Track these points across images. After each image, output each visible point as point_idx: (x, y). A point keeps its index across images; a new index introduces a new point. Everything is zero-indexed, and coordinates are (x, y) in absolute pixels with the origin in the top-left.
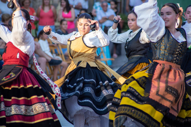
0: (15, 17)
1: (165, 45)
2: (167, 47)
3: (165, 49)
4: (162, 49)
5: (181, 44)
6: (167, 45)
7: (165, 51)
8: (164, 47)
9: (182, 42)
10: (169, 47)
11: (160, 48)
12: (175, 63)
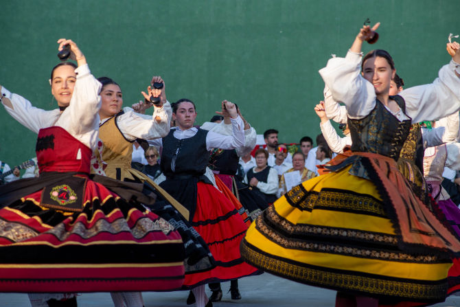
0: (80, 78)
1: (377, 126)
2: (382, 129)
3: (378, 133)
4: (372, 133)
5: (402, 124)
6: (381, 125)
7: (377, 136)
8: (375, 129)
9: (404, 121)
10: (385, 128)
11: (368, 131)
12: (392, 157)
